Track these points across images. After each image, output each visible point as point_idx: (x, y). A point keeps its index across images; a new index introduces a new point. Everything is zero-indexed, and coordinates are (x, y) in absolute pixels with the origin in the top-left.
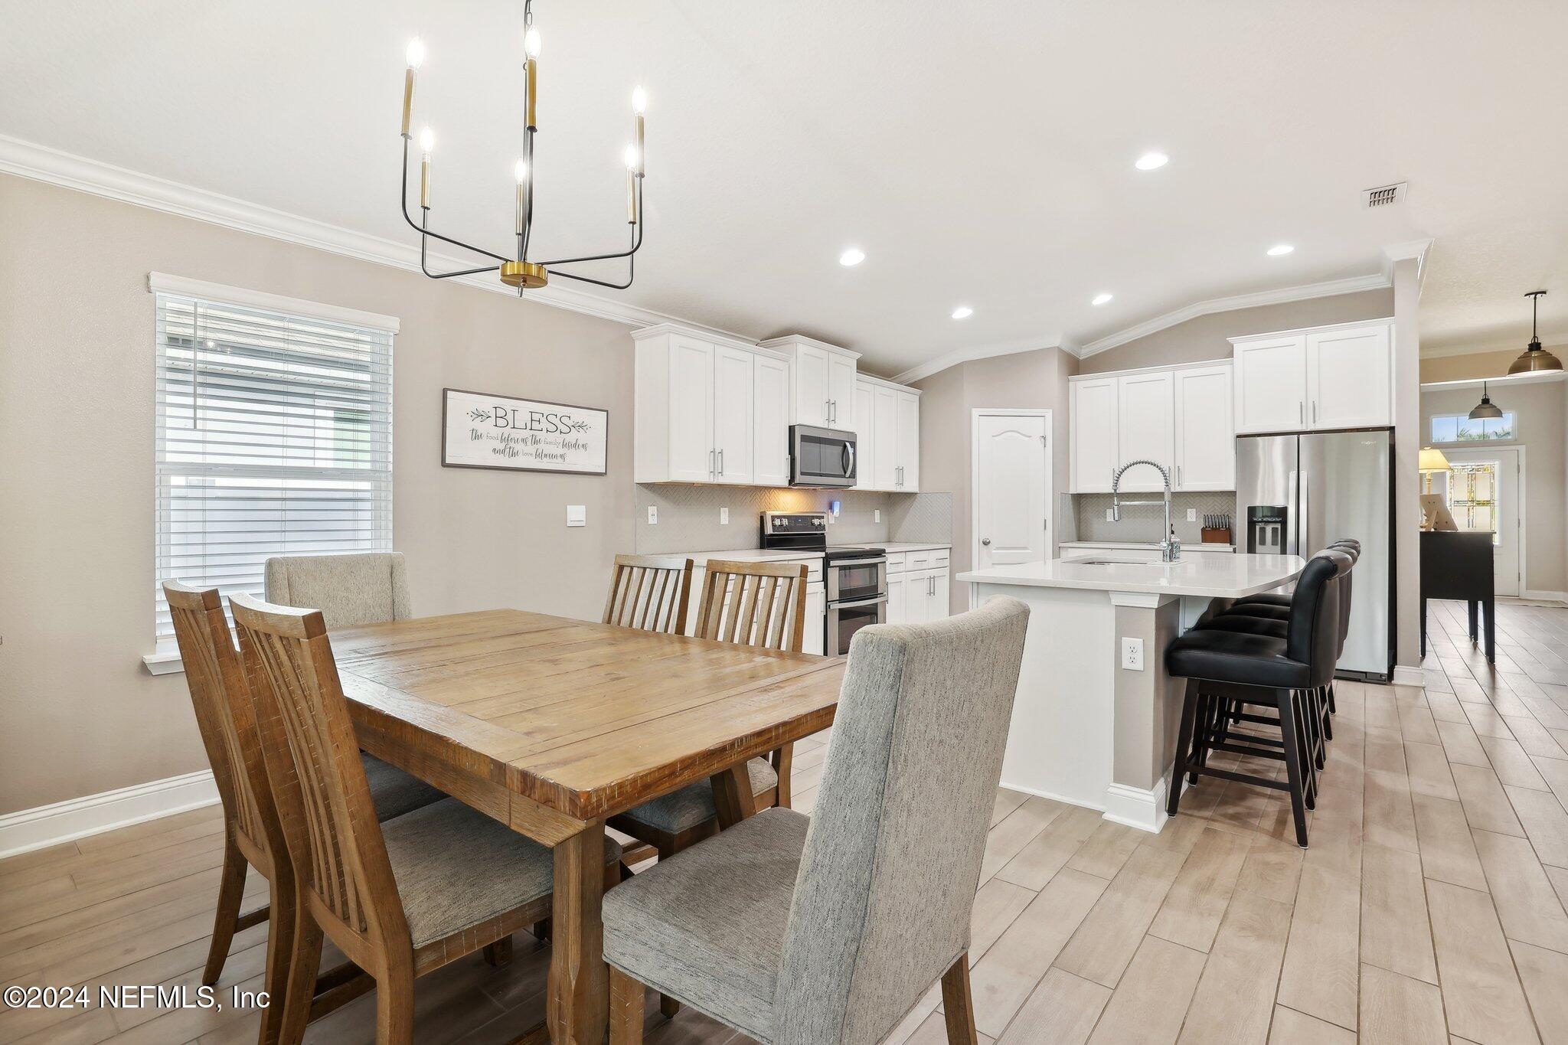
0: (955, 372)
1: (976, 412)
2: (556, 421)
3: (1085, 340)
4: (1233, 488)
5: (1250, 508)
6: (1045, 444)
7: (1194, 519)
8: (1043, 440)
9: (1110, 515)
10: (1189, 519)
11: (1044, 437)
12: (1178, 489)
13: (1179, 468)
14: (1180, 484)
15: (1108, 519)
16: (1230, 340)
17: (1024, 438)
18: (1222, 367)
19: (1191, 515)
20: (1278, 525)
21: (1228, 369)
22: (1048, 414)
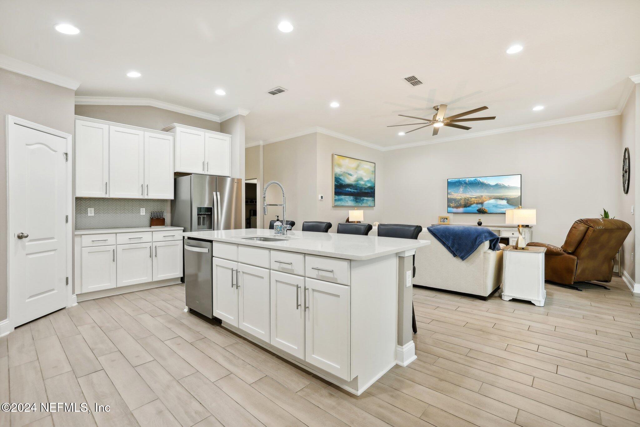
1: (11, 119)
4: (172, 198)
5: (198, 208)
6: (67, 159)
7: (144, 214)
8: (65, 155)
9: (91, 212)
10: (141, 214)
11: (66, 154)
12: (146, 197)
13: (147, 186)
14: (147, 195)
15: (89, 215)
16: (176, 124)
17: (51, 151)
18: (168, 136)
19: (143, 212)
20: (205, 216)
21: (171, 138)
22: (70, 138)
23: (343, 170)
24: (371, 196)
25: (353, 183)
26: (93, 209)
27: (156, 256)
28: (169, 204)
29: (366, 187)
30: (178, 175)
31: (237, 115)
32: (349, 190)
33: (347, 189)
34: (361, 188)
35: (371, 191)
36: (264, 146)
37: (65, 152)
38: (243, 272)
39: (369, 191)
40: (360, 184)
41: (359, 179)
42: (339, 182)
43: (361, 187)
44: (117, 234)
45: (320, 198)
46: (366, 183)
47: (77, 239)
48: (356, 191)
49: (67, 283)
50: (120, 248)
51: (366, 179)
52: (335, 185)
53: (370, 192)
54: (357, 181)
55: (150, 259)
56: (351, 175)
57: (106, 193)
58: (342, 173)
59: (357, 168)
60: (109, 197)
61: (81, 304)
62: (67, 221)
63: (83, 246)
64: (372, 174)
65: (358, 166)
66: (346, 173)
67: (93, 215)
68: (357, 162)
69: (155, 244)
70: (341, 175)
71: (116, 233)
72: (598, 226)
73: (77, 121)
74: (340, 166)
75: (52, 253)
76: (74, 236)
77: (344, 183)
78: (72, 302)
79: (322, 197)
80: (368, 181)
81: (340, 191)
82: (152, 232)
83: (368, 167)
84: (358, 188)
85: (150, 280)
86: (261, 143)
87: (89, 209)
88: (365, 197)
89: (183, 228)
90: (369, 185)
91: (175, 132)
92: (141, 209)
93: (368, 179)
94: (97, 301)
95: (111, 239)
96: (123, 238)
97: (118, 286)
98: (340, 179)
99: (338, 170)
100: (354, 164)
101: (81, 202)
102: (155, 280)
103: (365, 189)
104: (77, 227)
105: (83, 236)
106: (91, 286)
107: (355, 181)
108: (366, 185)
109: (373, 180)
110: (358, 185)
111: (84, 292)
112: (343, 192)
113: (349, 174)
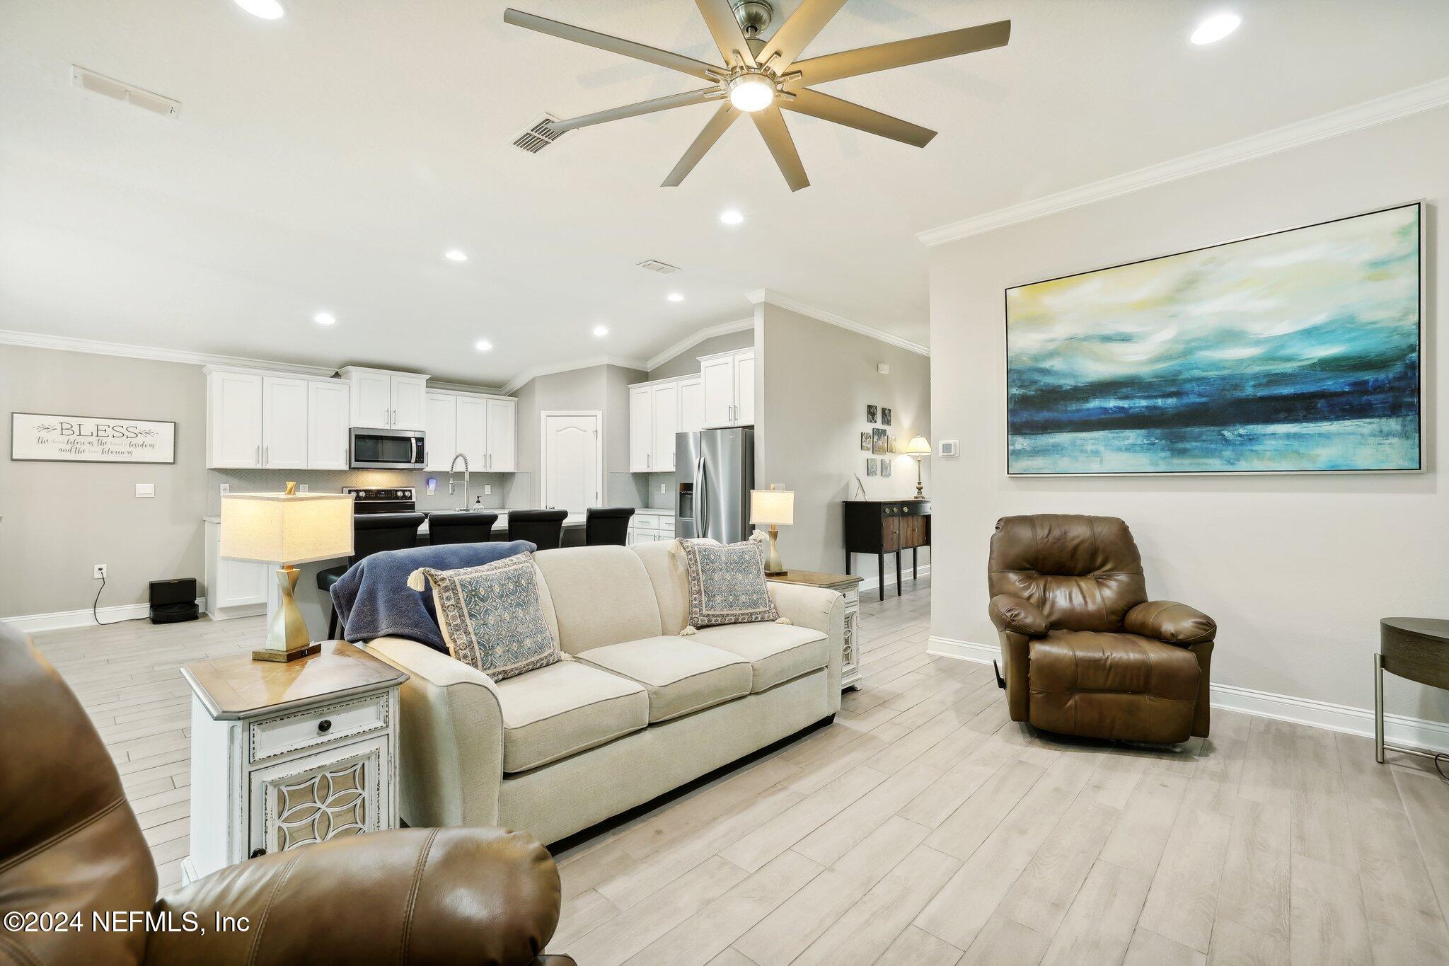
0: (531, 384)
1: (543, 414)
2: (124, 431)
3: (646, 357)
5: (681, 484)
6: (596, 436)
9: (663, 489)
11: (596, 431)
16: (700, 358)
22: (599, 414)
23: (1061, 331)
25: (1147, 372)
26: (664, 486)
32: (1114, 403)
42: (1035, 382)
45: (941, 451)
48: (1171, 401)
52: (1011, 399)
54: (1187, 352)
56: (1125, 339)
57: (649, 467)
58: (1055, 346)
59: (1175, 297)
62: (597, 498)
66: (1088, 338)
67: (664, 492)
70: (1051, 355)
73: (631, 391)
77: (1068, 383)
79: (948, 449)
81: (1046, 415)
99: (1027, 342)
100: (1145, 285)
107: (1163, 359)
110: (1190, 374)
112: (1064, 417)
113: (1107, 339)
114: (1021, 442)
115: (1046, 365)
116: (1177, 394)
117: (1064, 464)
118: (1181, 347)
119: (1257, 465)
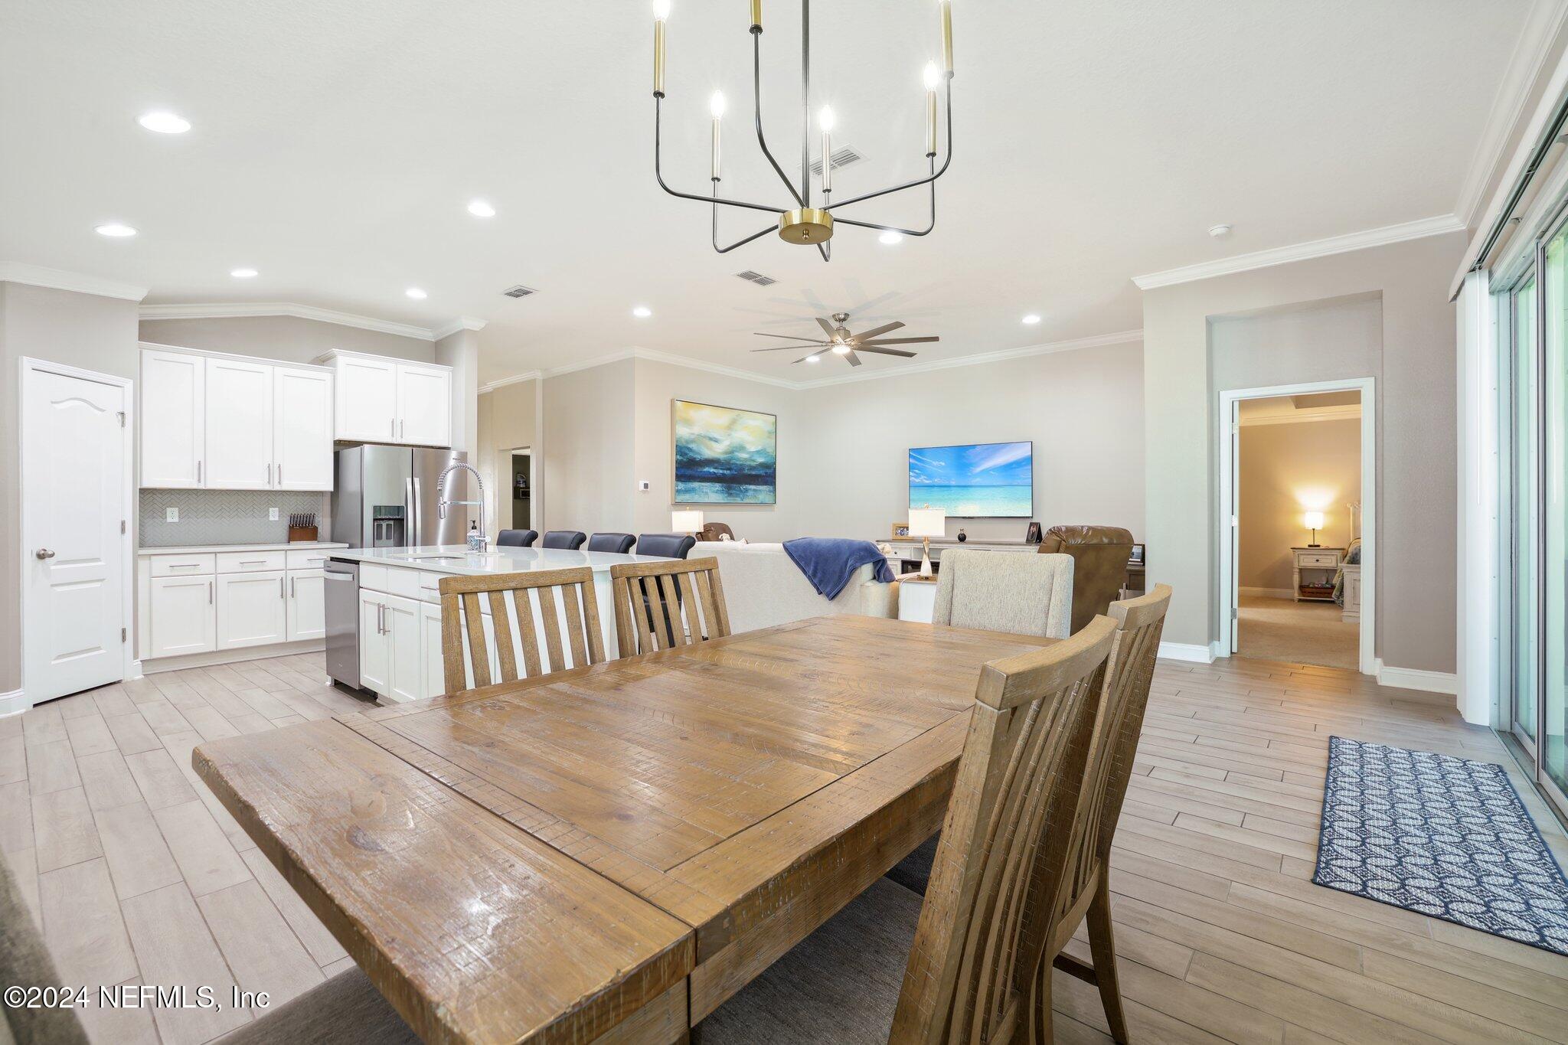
4: (331, 488)
5: (375, 507)
6: (123, 425)
7: (277, 519)
8: (120, 417)
9: (172, 515)
10: (271, 519)
11: (123, 413)
12: (277, 488)
13: (279, 467)
14: (279, 483)
15: (169, 520)
16: (336, 351)
17: (96, 412)
18: (322, 374)
19: (274, 514)
20: (392, 522)
21: (328, 377)
22: (129, 385)
23: (696, 430)
24: (766, 483)
25: (722, 457)
26: (176, 510)
27: (293, 596)
28: (327, 500)
29: (753, 464)
30: (341, 447)
31: (461, 328)
32: (712, 470)
33: (706, 469)
34: (741, 468)
35: (766, 473)
36: (544, 381)
37: (121, 411)
38: (394, 609)
39: (762, 472)
40: (738, 459)
41: (736, 448)
42: (686, 454)
43: (741, 465)
44: (218, 555)
45: (642, 487)
46: (753, 456)
47: (143, 564)
48: (728, 472)
49: (124, 639)
50: (223, 580)
51: (753, 449)
52: (677, 462)
53: (765, 475)
54: (732, 452)
55: (281, 602)
56: (716, 441)
57: (199, 481)
58: (693, 437)
59: (731, 426)
60: (204, 488)
61: (150, 677)
62: (123, 530)
63: (154, 575)
64: (769, 437)
65: (734, 422)
66: (705, 437)
67: (176, 520)
68: (732, 414)
69: (290, 574)
70: (693, 441)
71: (216, 553)
72: (1074, 539)
73: (145, 352)
74: (688, 422)
75: (98, 585)
76: (136, 558)
77: (698, 457)
78: (133, 673)
79: (646, 486)
80: (758, 452)
81: (689, 472)
82: (284, 552)
83: (761, 423)
84: (733, 466)
85: (282, 640)
86: (539, 375)
87: (169, 510)
88: (750, 484)
89: (347, 545)
90: (760, 460)
91: (334, 366)
92: (271, 509)
93: (760, 448)
94: (179, 673)
95: (206, 562)
96: (230, 561)
97: (219, 648)
98: (690, 450)
99: (683, 432)
100: (723, 418)
101: (154, 496)
102: (290, 639)
103: (752, 468)
104: (142, 543)
105: (153, 558)
106: (167, 647)
107: (726, 453)
108: (754, 461)
109: (770, 450)
110: (733, 461)
111: (155, 656)
112: (697, 474)
113: (711, 439)
114: (681, 486)
115: (690, 446)
116: (730, 469)
117: (696, 498)
118: (731, 449)
119: (746, 501)
